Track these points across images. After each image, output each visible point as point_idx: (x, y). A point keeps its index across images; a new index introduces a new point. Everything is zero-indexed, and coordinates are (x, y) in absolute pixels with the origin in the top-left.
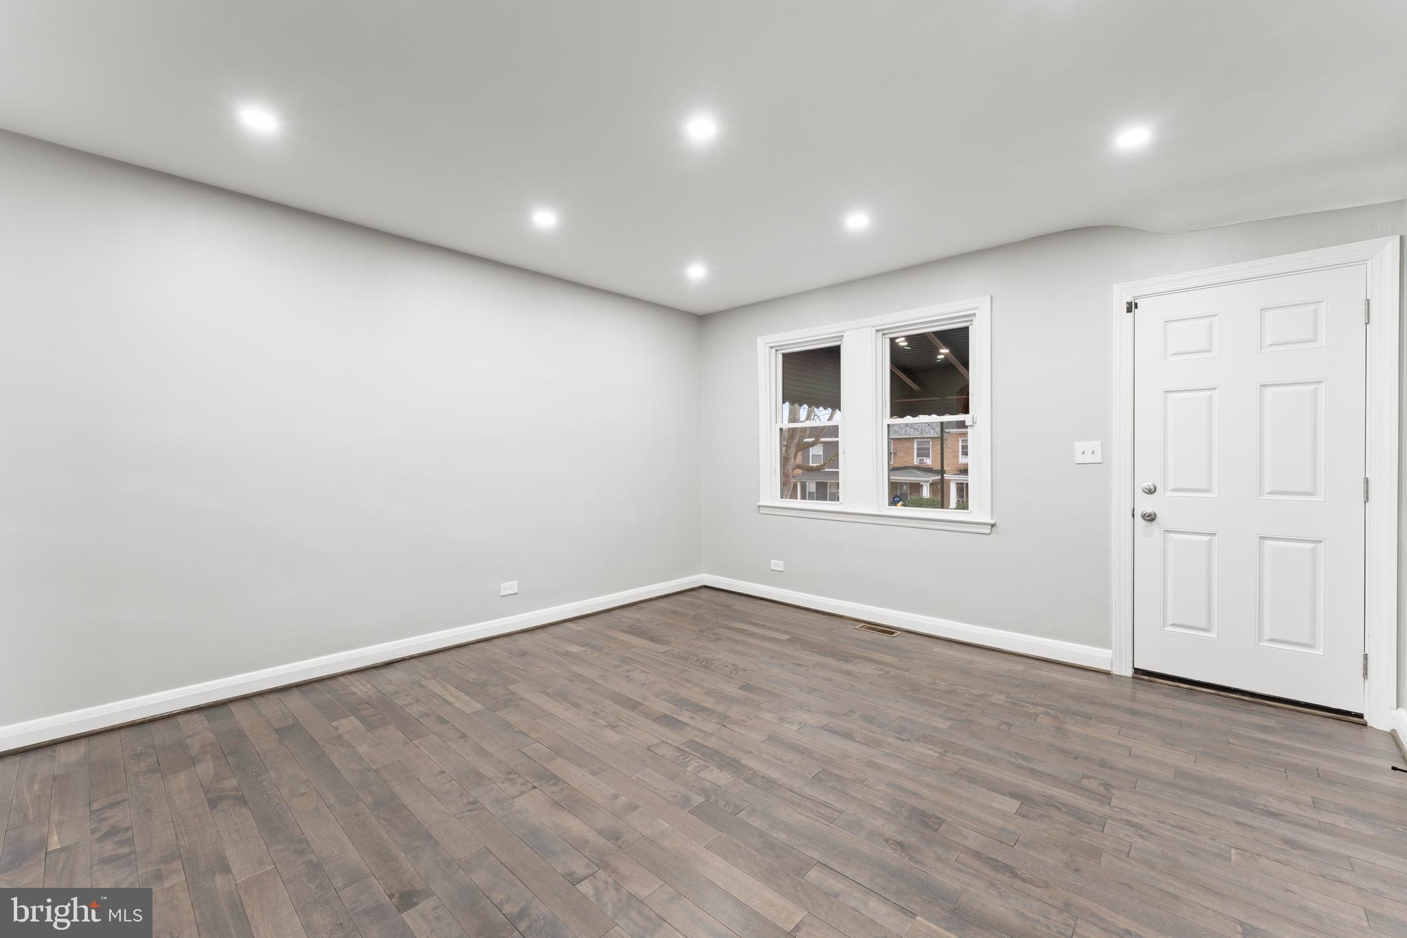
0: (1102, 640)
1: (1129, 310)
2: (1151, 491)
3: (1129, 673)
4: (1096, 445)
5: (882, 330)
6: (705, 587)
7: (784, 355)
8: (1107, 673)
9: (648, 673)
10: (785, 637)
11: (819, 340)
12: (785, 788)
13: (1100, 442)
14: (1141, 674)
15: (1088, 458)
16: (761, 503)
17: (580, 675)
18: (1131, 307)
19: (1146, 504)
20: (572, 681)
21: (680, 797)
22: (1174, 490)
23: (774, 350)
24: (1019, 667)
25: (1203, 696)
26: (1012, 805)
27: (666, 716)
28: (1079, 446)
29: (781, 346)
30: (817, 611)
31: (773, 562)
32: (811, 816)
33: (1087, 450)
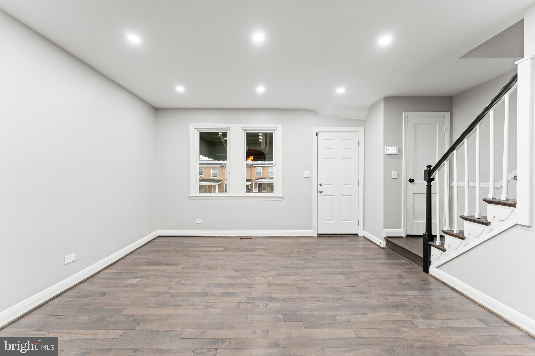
0: (310, 228)
1: (317, 135)
2: (321, 185)
3: (316, 235)
4: (309, 172)
5: (244, 129)
6: (159, 236)
7: (200, 133)
8: (312, 237)
9: (190, 279)
10: (222, 249)
11: (218, 129)
12: (296, 298)
13: (310, 171)
14: (320, 235)
15: (307, 176)
16: (191, 195)
17: (157, 292)
18: (317, 134)
19: (320, 189)
20: (157, 296)
21: (274, 319)
22: (326, 184)
23: (196, 130)
24: (294, 240)
25: (333, 237)
26: (342, 277)
27: (223, 293)
28: (305, 172)
29: (200, 129)
30: (219, 237)
31: (197, 219)
32: (314, 302)
33: (307, 173)
